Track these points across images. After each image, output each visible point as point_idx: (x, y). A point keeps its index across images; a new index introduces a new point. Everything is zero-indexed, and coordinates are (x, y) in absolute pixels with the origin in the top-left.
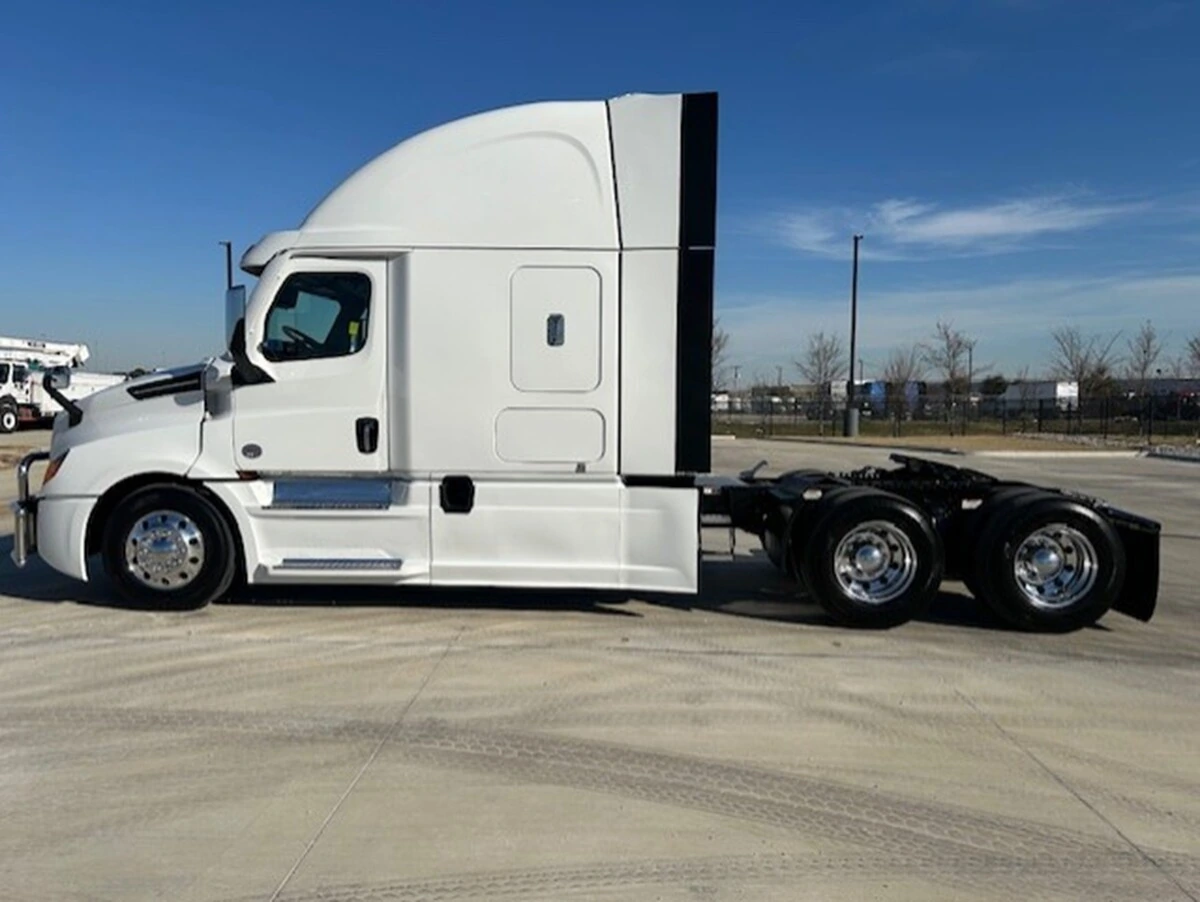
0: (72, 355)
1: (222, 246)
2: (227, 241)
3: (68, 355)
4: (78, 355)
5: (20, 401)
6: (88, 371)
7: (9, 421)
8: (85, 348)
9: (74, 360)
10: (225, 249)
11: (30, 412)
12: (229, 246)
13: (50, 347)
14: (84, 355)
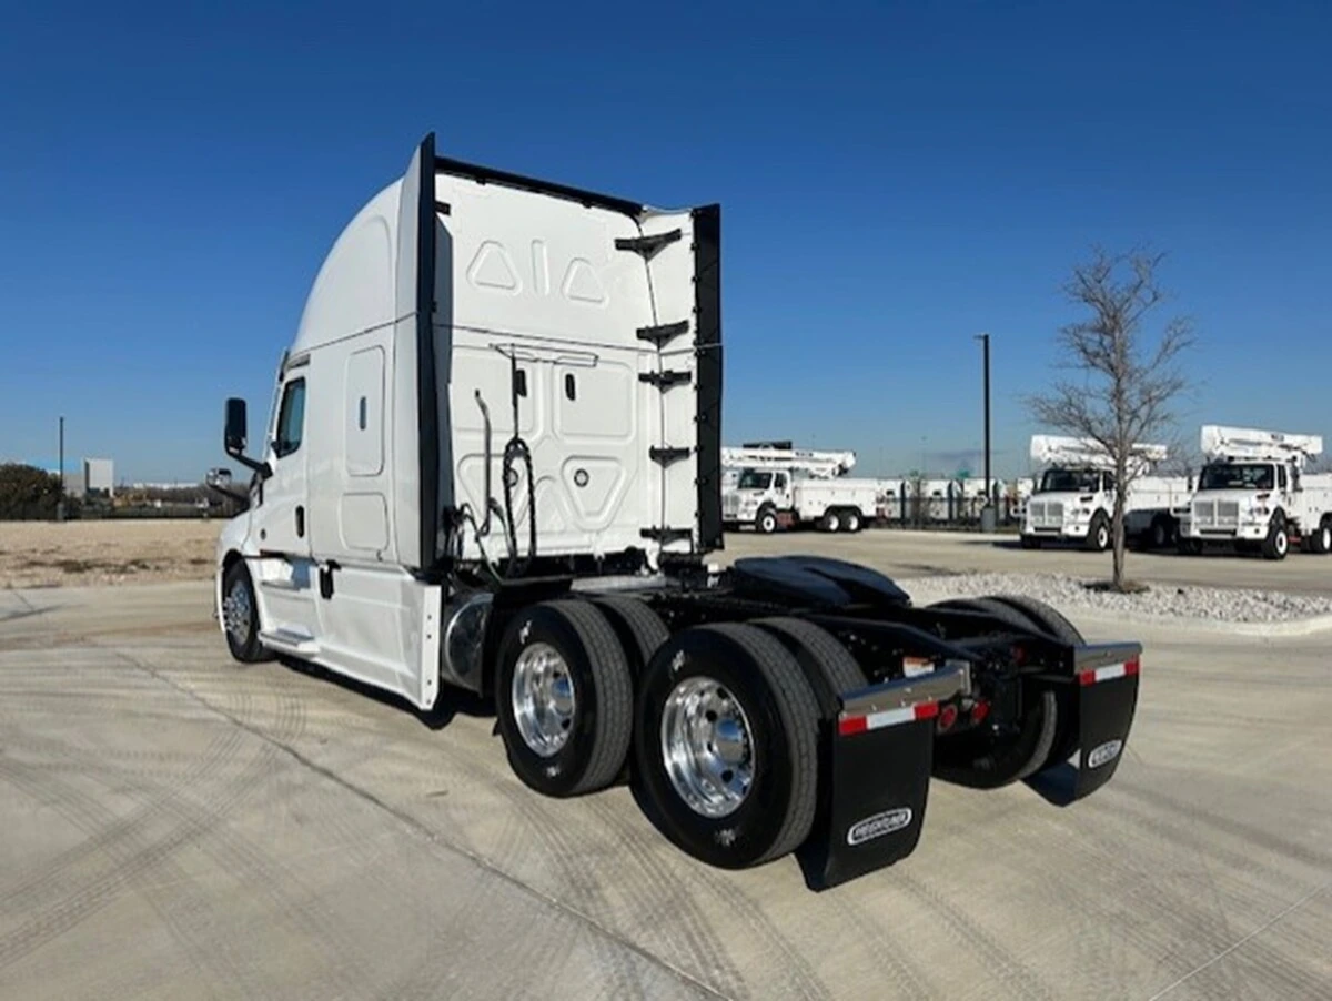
0: (839, 462)
1: (977, 341)
2: (983, 334)
3: (835, 463)
4: (844, 462)
5: (780, 505)
6: (856, 477)
7: (769, 524)
8: (851, 456)
9: (840, 466)
10: (982, 342)
11: (790, 515)
12: (986, 338)
13: (816, 455)
14: (850, 461)
